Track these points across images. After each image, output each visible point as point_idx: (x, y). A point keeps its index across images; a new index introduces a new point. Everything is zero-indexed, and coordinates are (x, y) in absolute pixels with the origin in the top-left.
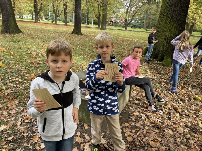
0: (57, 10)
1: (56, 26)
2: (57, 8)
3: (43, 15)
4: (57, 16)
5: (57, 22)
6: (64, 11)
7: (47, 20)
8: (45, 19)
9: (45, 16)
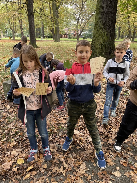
0: (14, 27)
1: (14, 41)
2: (13, 25)
3: (2, 32)
4: (14, 32)
5: (14, 38)
6: (21, 28)
7: (5, 37)
8: (4, 36)
9: (3, 33)
